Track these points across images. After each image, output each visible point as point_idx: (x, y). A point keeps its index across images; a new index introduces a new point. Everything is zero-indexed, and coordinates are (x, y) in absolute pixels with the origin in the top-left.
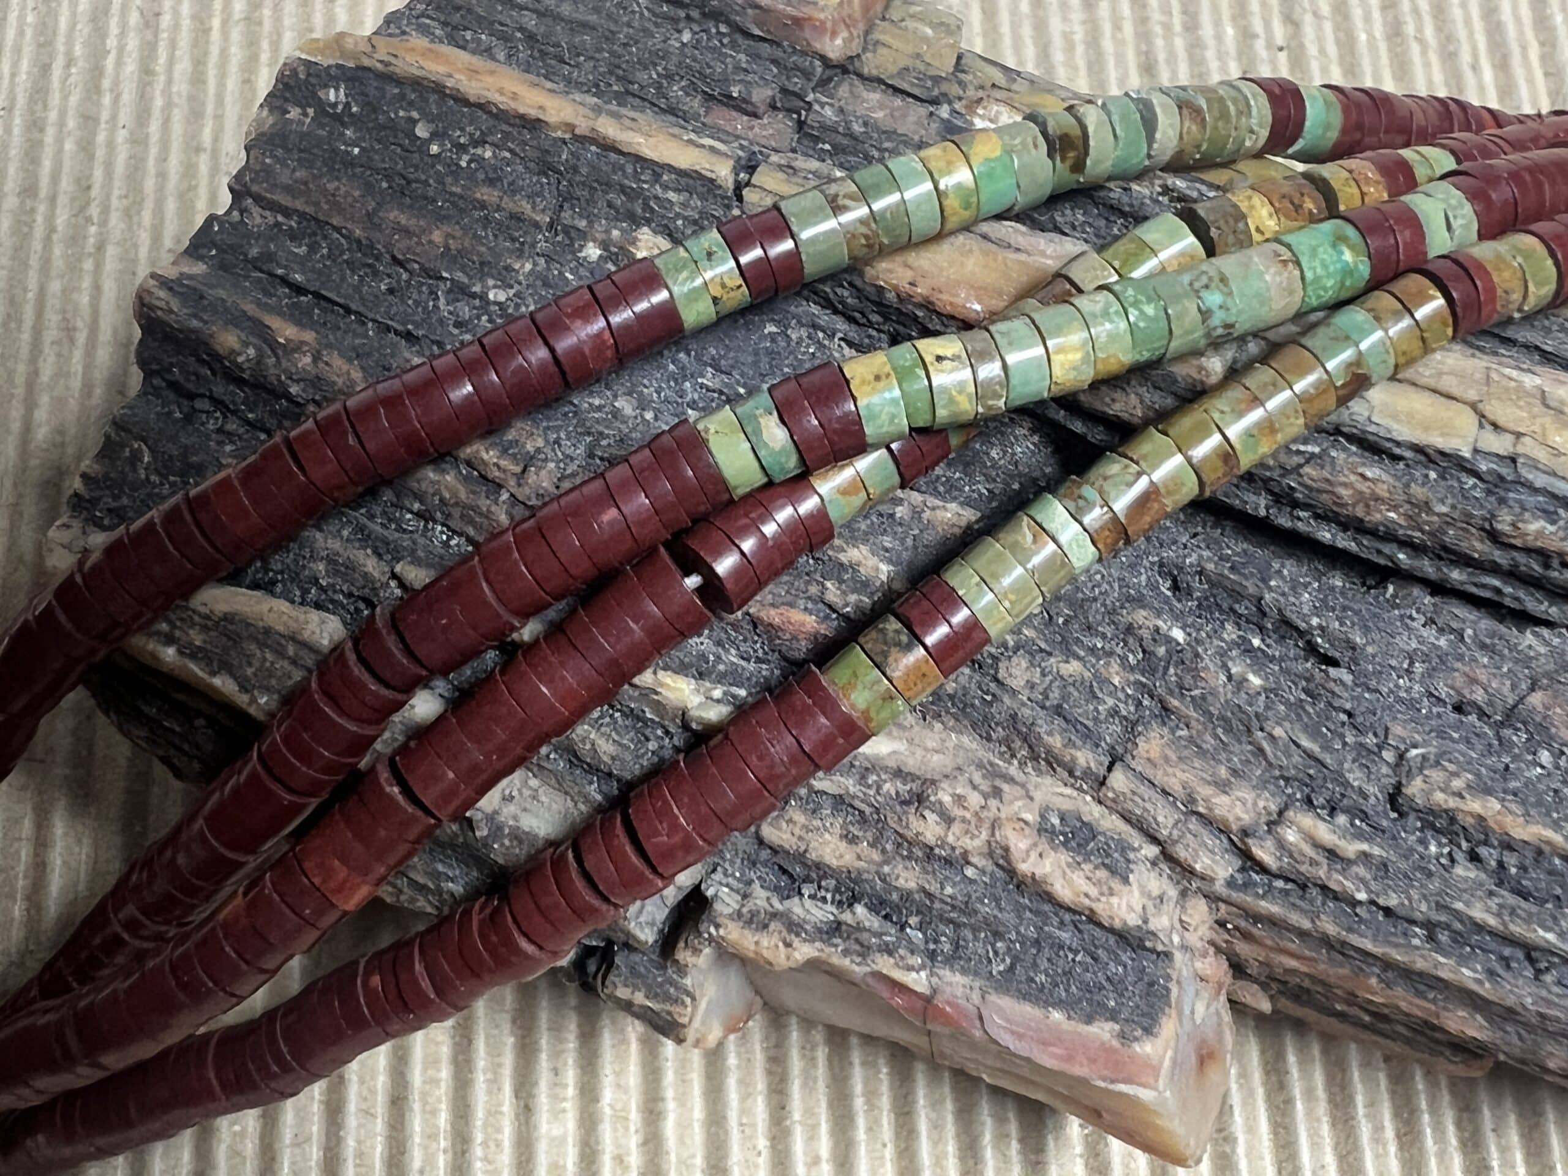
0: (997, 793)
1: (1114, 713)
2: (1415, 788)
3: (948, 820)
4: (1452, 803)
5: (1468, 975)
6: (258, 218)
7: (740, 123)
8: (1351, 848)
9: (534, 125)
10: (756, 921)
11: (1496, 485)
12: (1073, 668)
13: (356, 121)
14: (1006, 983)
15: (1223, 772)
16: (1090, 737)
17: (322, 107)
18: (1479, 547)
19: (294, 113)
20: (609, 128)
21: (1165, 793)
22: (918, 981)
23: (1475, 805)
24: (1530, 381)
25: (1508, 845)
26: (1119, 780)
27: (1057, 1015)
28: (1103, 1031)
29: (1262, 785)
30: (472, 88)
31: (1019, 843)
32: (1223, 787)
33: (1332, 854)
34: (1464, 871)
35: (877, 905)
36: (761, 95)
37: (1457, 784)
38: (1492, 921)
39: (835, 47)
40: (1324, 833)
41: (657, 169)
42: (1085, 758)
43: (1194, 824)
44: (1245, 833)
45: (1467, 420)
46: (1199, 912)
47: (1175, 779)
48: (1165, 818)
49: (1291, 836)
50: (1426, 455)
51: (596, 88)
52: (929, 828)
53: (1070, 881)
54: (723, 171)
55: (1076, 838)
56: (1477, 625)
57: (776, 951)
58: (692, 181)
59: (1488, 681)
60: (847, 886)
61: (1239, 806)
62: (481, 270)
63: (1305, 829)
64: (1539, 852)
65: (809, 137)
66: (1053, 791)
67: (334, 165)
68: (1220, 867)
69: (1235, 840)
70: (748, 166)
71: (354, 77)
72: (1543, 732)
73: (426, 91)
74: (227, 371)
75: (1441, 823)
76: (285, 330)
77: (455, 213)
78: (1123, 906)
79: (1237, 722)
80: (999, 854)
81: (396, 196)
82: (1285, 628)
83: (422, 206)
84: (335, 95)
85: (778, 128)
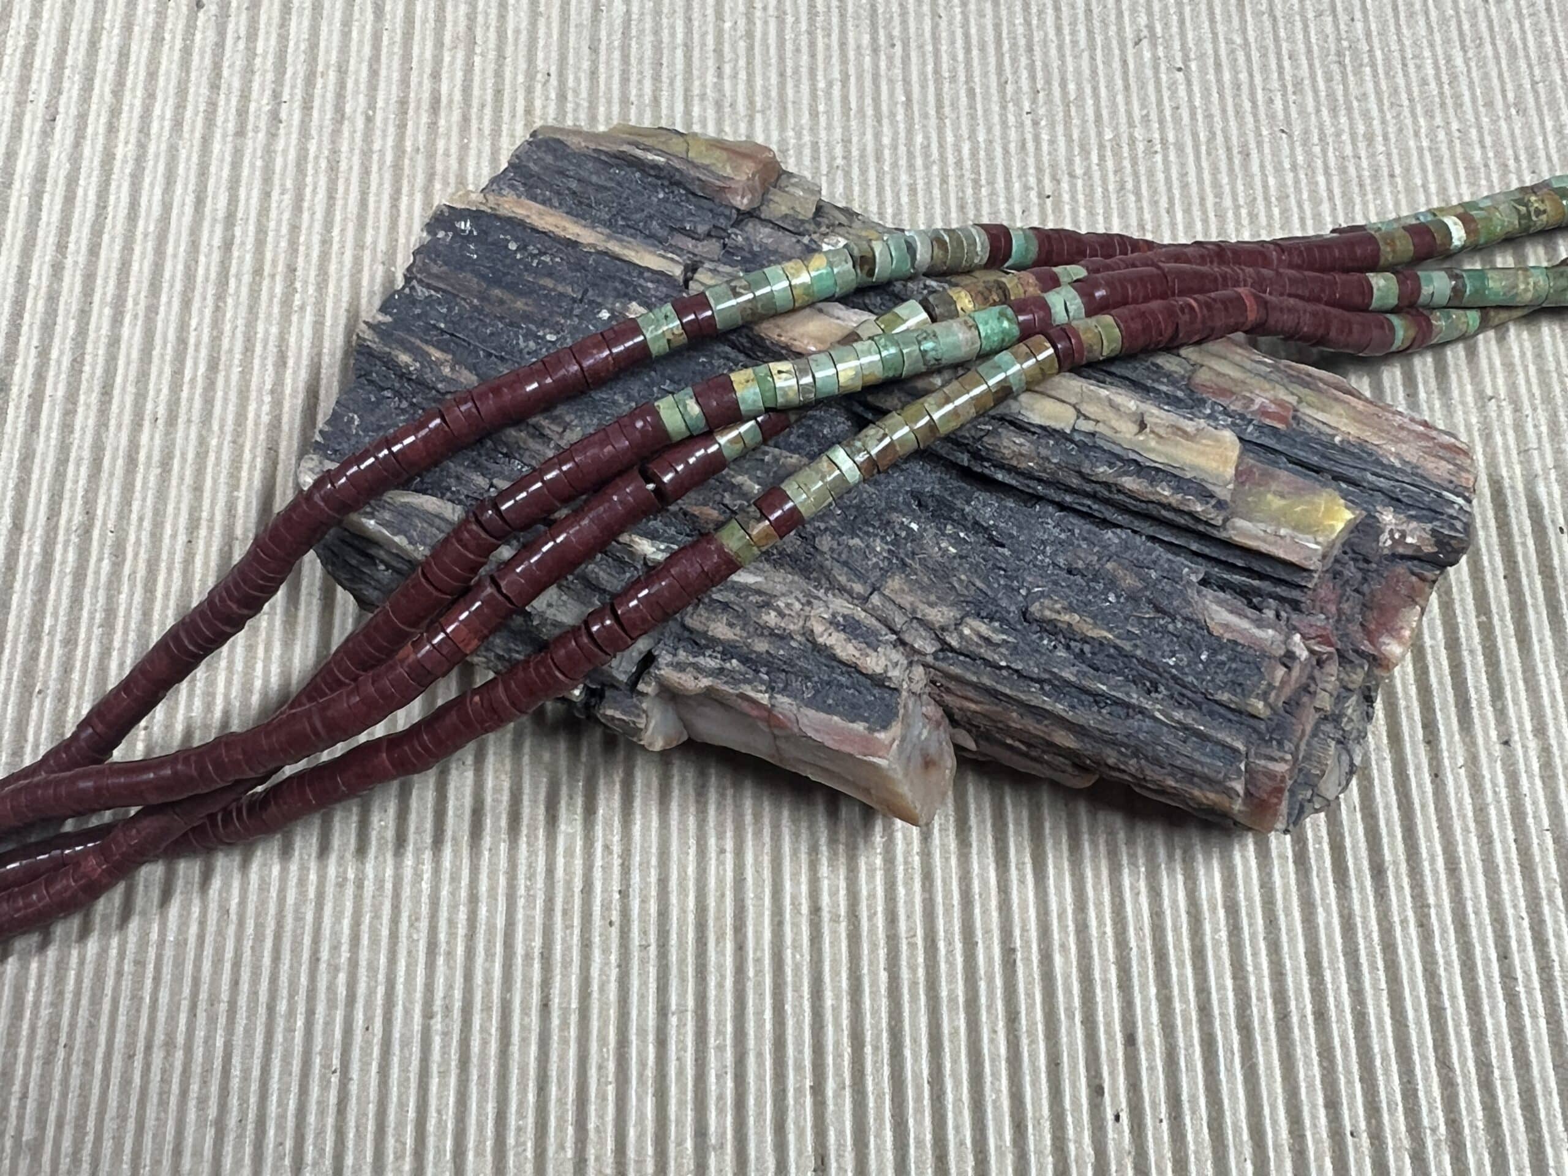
0: (809, 603)
1: (876, 565)
2: (1035, 608)
3: (781, 614)
4: (1054, 616)
5: (1060, 708)
6: (421, 292)
7: (690, 244)
8: (998, 638)
9: (574, 244)
10: (680, 667)
11: (1082, 446)
12: (856, 542)
13: (476, 240)
14: (810, 704)
15: (933, 598)
16: (861, 577)
17: (458, 232)
18: (1075, 482)
19: (441, 234)
20: (615, 247)
21: (900, 607)
22: (764, 698)
23: (1066, 618)
24: (1104, 393)
25: (1085, 640)
26: (876, 599)
27: (836, 718)
28: (860, 727)
29: (953, 604)
30: (537, 222)
31: (818, 628)
32: (932, 605)
33: (987, 640)
34: (1061, 653)
35: (745, 660)
36: (702, 229)
37: (1058, 606)
38: (1073, 679)
39: (742, 202)
40: (984, 629)
41: (642, 270)
42: (858, 588)
43: (915, 624)
44: (943, 629)
45: (1071, 413)
46: (919, 672)
47: (906, 600)
48: (899, 620)
49: (967, 631)
50: (1048, 432)
51: (610, 224)
52: (771, 618)
53: (846, 649)
54: (677, 271)
55: (850, 627)
56: (1080, 526)
57: (690, 682)
58: (660, 277)
59: (1085, 556)
60: (728, 651)
61: (939, 615)
62: (542, 323)
63: (974, 628)
64: (1101, 644)
65: (729, 253)
66: (841, 605)
67: (463, 264)
68: (929, 647)
69: (937, 633)
70: (692, 269)
71: (476, 216)
72: (1112, 584)
73: (515, 224)
74: (403, 375)
75: (1050, 628)
76: (436, 354)
77: (529, 291)
78: (874, 663)
79: (942, 572)
80: (809, 635)
81: (497, 282)
82: (977, 527)
83: (511, 287)
84: (464, 226)
85: (712, 247)
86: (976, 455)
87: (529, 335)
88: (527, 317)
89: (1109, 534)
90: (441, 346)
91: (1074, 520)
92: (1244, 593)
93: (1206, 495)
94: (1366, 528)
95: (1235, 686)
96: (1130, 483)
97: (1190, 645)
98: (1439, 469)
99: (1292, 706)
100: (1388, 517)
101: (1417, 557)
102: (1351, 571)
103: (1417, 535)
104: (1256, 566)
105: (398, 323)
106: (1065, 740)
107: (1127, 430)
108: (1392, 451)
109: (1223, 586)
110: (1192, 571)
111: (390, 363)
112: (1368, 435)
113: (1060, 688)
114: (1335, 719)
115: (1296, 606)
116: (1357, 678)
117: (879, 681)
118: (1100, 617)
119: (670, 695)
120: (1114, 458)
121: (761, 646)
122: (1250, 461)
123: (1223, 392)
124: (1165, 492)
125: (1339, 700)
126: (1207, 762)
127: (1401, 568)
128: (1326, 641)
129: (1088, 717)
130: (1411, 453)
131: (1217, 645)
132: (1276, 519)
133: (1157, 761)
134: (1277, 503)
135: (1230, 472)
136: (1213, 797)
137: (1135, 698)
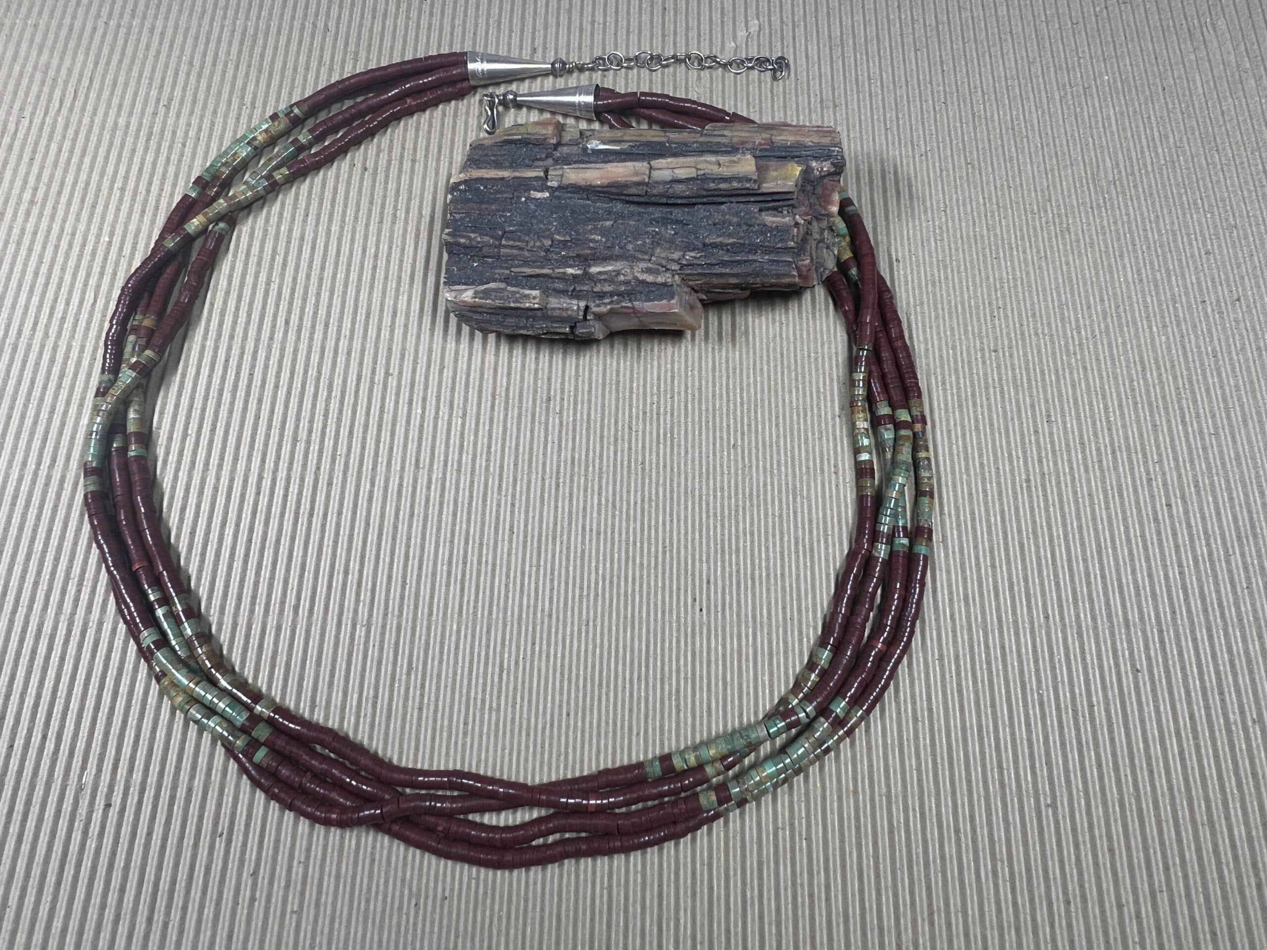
0: (632, 268)
1: (649, 247)
2: (707, 241)
3: (624, 276)
4: (714, 241)
5: (728, 271)
6: (457, 216)
7: (541, 163)
8: (698, 255)
9: (503, 179)
10: (598, 306)
11: (701, 180)
12: (639, 242)
13: (469, 191)
14: (646, 301)
15: (672, 251)
16: (645, 253)
17: (460, 190)
18: (705, 193)
19: (456, 194)
20: (517, 174)
21: (663, 258)
22: (630, 305)
23: (718, 240)
25: (727, 245)
26: (653, 258)
27: (656, 302)
28: (664, 302)
29: (679, 250)
30: (486, 176)
31: (638, 275)
32: (672, 253)
33: (695, 258)
34: (721, 252)
35: (618, 295)
36: (544, 156)
37: (714, 237)
38: (728, 259)
39: (554, 141)
40: (692, 254)
41: (529, 179)
42: (646, 257)
43: (669, 262)
44: (679, 260)
45: (694, 170)
46: (677, 277)
47: (663, 255)
48: (664, 262)
49: (687, 257)
50: (689, 179)
51: (511, 167)
52: (622, 278)
53: (650, 278)
54: (542, 174)
55: (649, 271)
56: (712, 208)
57: (603, 309)
58: (537, 178)
59: (718, 217)
60: (612, 294)
61: (676, 255)
62: (504, 211)
63: (689, 255)
64: (733, 244)
65: (556, 161)
66: (643, 265)
67: (468, 201)
68: (677, 267)
69: (677, 261)
70: (546, 172)
71: (465, 182)
72: (730, 224)
73: (480, 180)
74: (465, 247)
75: (714, 246)
76: (473, 235)
77: (496, 200)
78: (660, 279)
79: (671, 241)
80: (636, 278)
81: (481, 203)
82: (677, 222)
83: (488, 202)
84: (462, 187)
85: (550, 161)
86: (669, 197)
87: (501, 216)
88: (498, 210)
89: (723, 207)
90: (473, 232)
91: (708, 207)
92: (775, 209)
93: (749, 180)
94: (807, 172)
95: (781, 241)
96: (723, 186)
97: (763, 233)
98: (826, 141)
99: (804, 240)
100: (814, 164)
101: (829, 174)
102: (809, 188)
103: (827, 167)
104: (776, 197)
105: (455, 230)
106: (734, 281)
107: (715, 169)
108: (808, 141)
109: (768, 209)
110: (755, 208)
111: (458, 244)
112: (798, 138)
113: (723, 264)
114: (822, 241)
115: (793, 206)
116: (824, 224)
117: (664, 285)
118: (730, 235)
119: (599, 317)
120: (713, 180)
121: (623, 288)
122: (760, 162)
123: (743, 143)
124: (735, 184)
125: (822, 234)
126: (782, 269)
127: (826, 180)
128: (807, 214)
129: (736, 270)
130: (816, 139)
131: (771, 230)
132: (775, 179)
133: (765, 275)
134: (774, 174)
135: (753, 168)
136: (787, 280)
137: (751, 257)
